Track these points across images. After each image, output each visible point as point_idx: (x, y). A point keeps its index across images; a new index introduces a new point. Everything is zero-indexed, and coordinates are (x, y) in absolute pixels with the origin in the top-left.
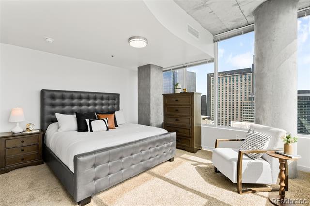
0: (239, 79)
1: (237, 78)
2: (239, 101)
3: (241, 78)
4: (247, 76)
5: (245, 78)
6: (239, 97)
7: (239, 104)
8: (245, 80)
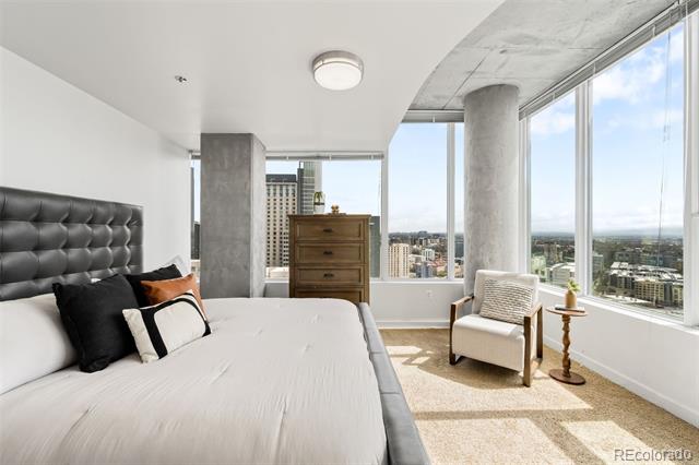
0: (278, 191)
1: (275, 190)
2: (278, 230)
3: (281, 189)
4: (290, 188)
5: (287, 190)
6: (278, 223)
7: (278, 236)
8: (287, 194)
